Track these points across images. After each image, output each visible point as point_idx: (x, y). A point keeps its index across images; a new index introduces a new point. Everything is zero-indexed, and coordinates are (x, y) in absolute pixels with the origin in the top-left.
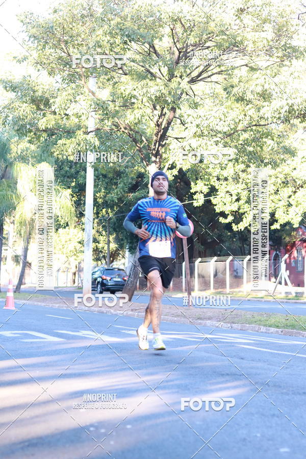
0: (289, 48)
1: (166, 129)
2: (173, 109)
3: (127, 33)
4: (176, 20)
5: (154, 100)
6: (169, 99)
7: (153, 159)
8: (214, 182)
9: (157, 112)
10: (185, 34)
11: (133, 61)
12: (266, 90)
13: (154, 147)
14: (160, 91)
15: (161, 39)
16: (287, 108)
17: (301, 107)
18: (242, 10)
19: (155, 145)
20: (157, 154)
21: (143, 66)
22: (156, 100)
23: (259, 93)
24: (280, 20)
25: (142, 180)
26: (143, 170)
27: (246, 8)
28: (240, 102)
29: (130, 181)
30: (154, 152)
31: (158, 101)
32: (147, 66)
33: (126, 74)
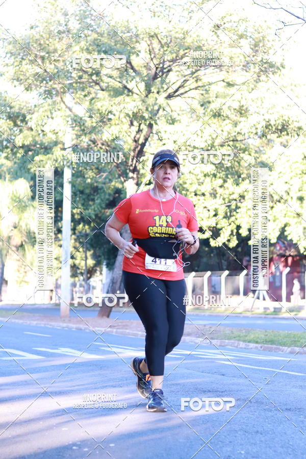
0: (265, 63)
1: (143, 145)
2: (150, 126)
3: (104, 49)
4: (152, 36)
5: (131, 116)
6: (146, 115)
7: (131, 175)
8: (192, 197)
9: (135, 129)
10: (162, 50)
11: (111, 77)
12: (243, 106)
13: (131, 163)
14: (138, 107)
15: (138, 55)
16: (264, 124)
17: (277, 122)
18: (218, 27)
19: (132, 161)
20: (135, 170)
21: (120, 82)
22: (133, 116)
23: (235, 109)
24: (257, 35)
25: (119, 196)
26: (120, 186)
27: (222, 24)
28: (217, 118)
29: (107, 197)
30: (131, 168)
31: (135, 117)
32: (124, 82)
33: (103, 90)
